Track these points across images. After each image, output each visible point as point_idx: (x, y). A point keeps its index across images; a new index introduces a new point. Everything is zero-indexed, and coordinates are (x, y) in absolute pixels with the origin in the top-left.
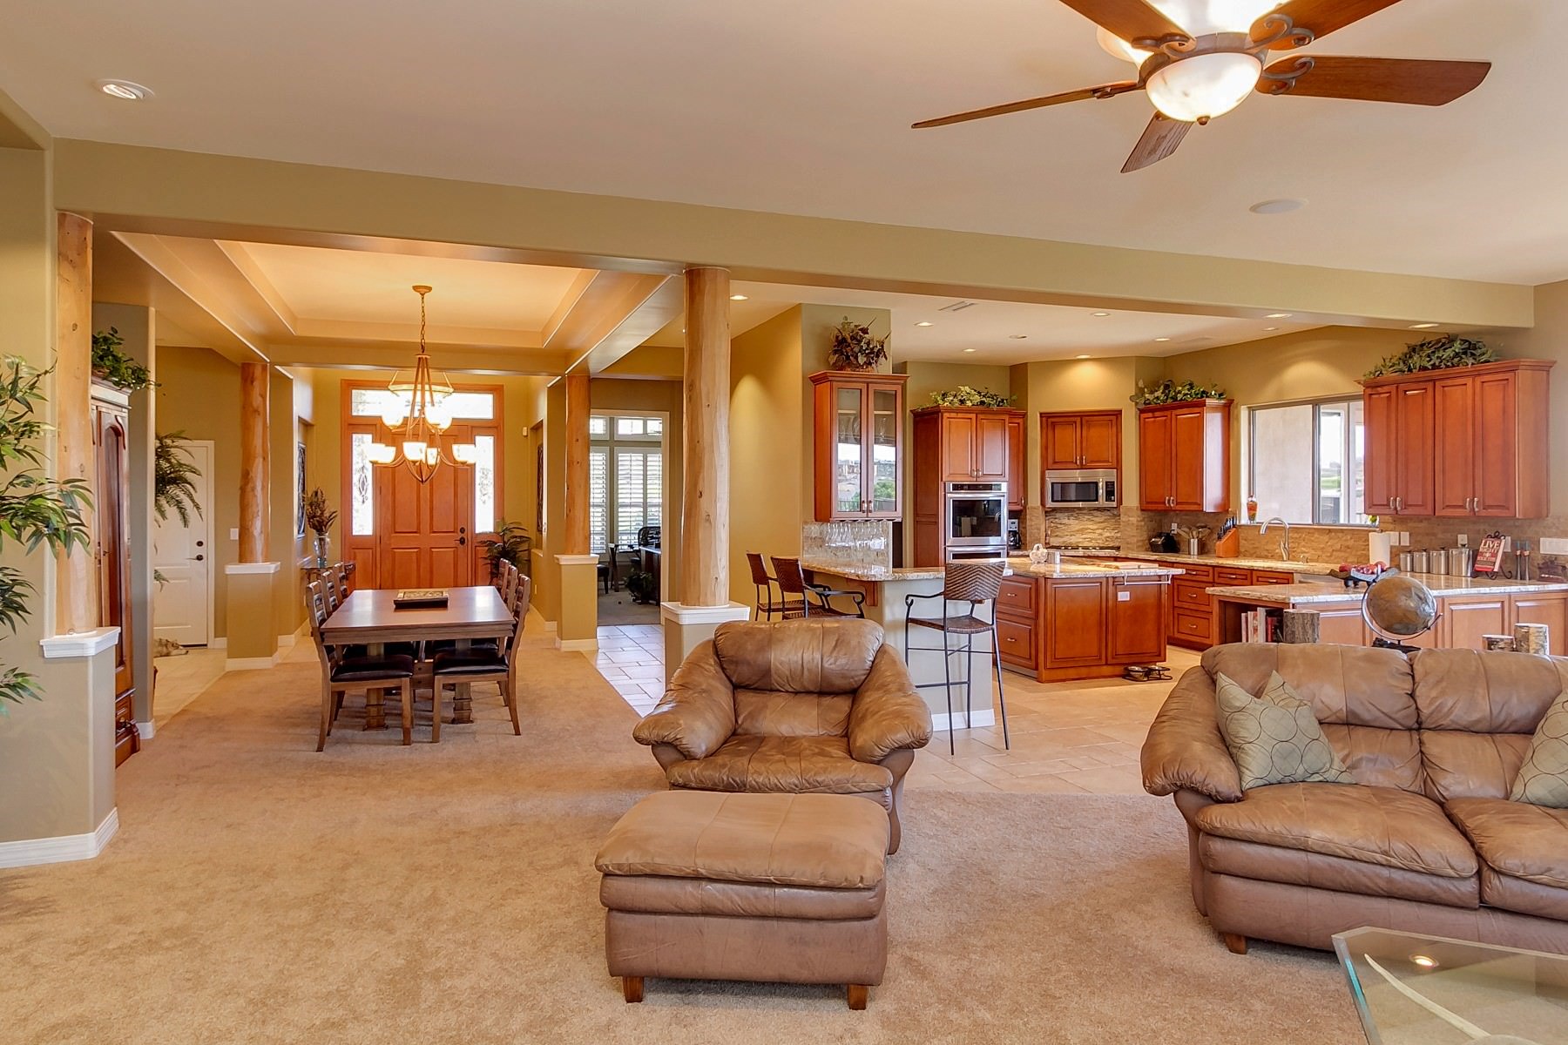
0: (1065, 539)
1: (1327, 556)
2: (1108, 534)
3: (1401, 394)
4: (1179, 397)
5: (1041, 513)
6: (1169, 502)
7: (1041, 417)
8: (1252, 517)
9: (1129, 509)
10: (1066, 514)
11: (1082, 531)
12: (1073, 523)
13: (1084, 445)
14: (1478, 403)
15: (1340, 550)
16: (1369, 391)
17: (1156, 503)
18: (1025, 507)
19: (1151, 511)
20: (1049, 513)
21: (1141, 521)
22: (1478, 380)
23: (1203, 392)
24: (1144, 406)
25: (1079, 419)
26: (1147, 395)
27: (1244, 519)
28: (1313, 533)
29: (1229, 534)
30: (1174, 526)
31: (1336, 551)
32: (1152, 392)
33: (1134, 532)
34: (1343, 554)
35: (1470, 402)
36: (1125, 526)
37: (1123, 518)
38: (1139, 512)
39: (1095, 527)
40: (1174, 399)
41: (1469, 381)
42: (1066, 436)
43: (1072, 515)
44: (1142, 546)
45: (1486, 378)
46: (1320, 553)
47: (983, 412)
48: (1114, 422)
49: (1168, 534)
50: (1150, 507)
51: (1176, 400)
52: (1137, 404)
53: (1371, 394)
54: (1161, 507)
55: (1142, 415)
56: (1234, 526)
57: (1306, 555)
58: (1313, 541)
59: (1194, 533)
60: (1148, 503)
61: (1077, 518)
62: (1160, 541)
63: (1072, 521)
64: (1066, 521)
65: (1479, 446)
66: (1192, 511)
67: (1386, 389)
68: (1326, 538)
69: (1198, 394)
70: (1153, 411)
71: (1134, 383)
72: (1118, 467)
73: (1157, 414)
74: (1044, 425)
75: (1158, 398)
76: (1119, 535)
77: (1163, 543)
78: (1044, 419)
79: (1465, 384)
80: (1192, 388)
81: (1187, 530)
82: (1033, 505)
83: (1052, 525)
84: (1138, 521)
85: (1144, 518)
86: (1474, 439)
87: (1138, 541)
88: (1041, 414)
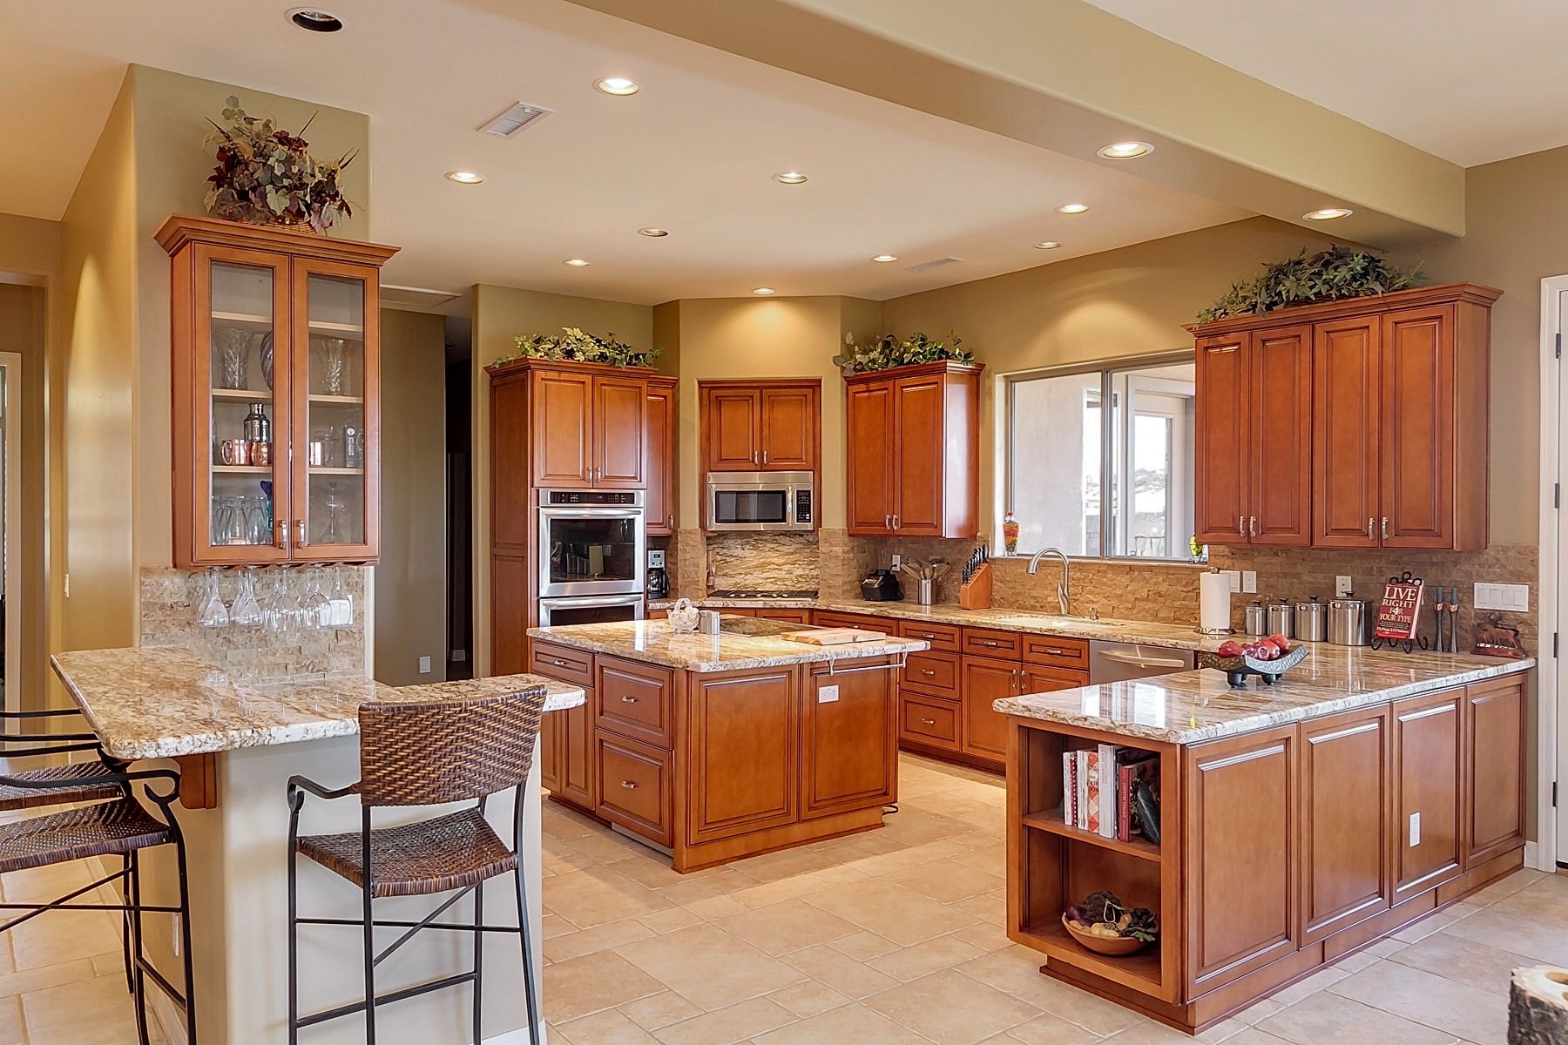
0: (738, 579)
1: (1127, 609)
2: (800, 572)
3: (1257, 345)
4: (907, 357)
5: (699, 540)
6: (890, 520)
7: (701, 388)
8: (1011, 546)
9: (832, 533)
10: (740, 541)
11: (761, 566)
12: (749, 555)
13: (766, 432)
14: (1389, 357)
15: (1147, 599)
16: (1204, 342)
17: (872, 524)
18: (675, 531)
19: (863, 536)
20: (712, 539)
21: (847, 552)
22: (1390, 320)
23: (942, 351)
24: (854, 373)
25: (758, 391)
26: (858, 356)
27: (999, 550)
28: (1105, 572)
29: (978, 573)
30: (896, 559)
31: (1142, 599)
32: (865, 352)
33: (839, 570)
34: (1149, 605)
35: (1374, 357)
36: (825, 560)
37: (823, 548)
38: (847, 539)
39: (781, 561)
40: (900, 361)
41: (1374, 322)
42: (738, 419)
43: (748, 543)
44: (850, 591)
45: (1403, 316)
46: (1115, 603)
47: (604, 374)
48: (810, 397)
49: (887, 572)
50: (863, 530)
51: (902, 363)
52: (843, 369)
53: (1207, 348)
54: (877, 530)
55: (850, 387)
56: (985, 560)
57: (1095, 606)
58: (1104, 584)
59: (927, 571)
60: (859, 524)
61: (755, 548)
62: (876, 583)
63: (748, 553)
64: (739, 552)
65: (1389, 431)
66: (923, 537)
67: (1232, 337)
68: (1125, 579)
69: (934, 353)
70: (866, 381)
71: (839, 338)
72: (816, 467)
73: (873, 386)
74: (706, 401)
75: (874, 361)
76: (814, 573)
77: (880, 587)
78: (705, 391)
79: (1368, 327)
80: (924, 345)
81: (916, 565)
82: (688, 528)
83: (719, 558)
84: (844, 552)
85: (853, 548)
86: (1381, 419)
87: (844, 583)
88: (700, 383)
